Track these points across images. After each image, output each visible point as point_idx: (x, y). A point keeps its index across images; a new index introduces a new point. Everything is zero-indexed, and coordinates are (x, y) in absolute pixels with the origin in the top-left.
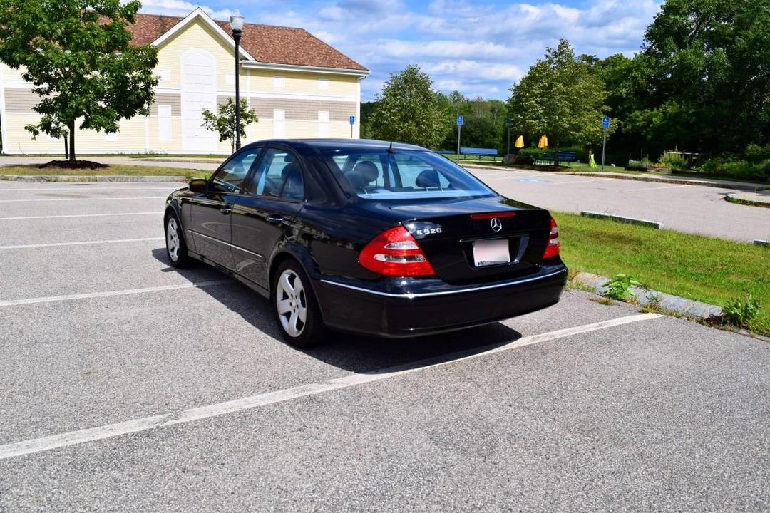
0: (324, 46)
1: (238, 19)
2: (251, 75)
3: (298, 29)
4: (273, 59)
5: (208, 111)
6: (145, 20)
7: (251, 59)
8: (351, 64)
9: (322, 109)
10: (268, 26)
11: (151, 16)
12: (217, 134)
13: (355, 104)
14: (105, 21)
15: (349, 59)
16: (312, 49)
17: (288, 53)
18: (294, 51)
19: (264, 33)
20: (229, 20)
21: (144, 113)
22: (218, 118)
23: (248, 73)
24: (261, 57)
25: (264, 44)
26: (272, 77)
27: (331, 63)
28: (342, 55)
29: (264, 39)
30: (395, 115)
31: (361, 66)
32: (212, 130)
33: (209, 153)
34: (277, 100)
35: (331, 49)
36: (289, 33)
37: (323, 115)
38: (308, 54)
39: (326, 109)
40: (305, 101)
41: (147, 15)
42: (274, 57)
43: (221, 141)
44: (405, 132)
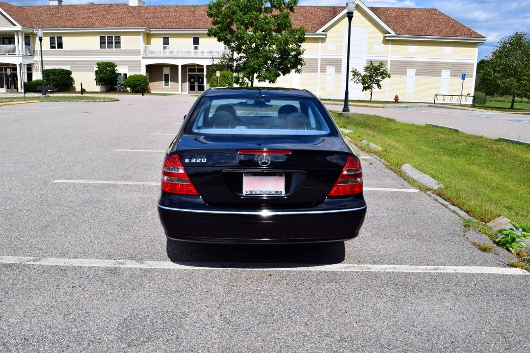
0: (451, 21)
1: (351, 4)
2: (392, 45)
3: (432, 10)
4: (409, 32)
5: (356, 70)
6: (324, 10)
7: (393, 33)
8: (471, 33)
9: (446, 69)
10: (409, 9)
11: (328, 7)
12: (361, 86)
13: (473, 64)
14: (276, 12)
15: (470, 30)
16: (441, 23)
17: (421, 28)
18: (427, 25)
19: (406, 13)
20: (345, 5)
21: (298, 71)
22: (363, 75)
23: (390, 43)
24: (400, 31)
25: (404, 22)
26: (408, 45)
27: (454, 34)
28: (465, 27)
29: (405, 18)
30: (499, 72)
31: (480, 35)
32: (357, 83)
33: (358, 99)
34: (410, 62)
35: (457, 23)
36: (425, 13)
37: (446, 73)
38: (437, 27)
39: (448, 69)
40: (432, 63)
41: (325, 7)
42: (410, 31)
43: (363, 91)
44: (506, 86)
